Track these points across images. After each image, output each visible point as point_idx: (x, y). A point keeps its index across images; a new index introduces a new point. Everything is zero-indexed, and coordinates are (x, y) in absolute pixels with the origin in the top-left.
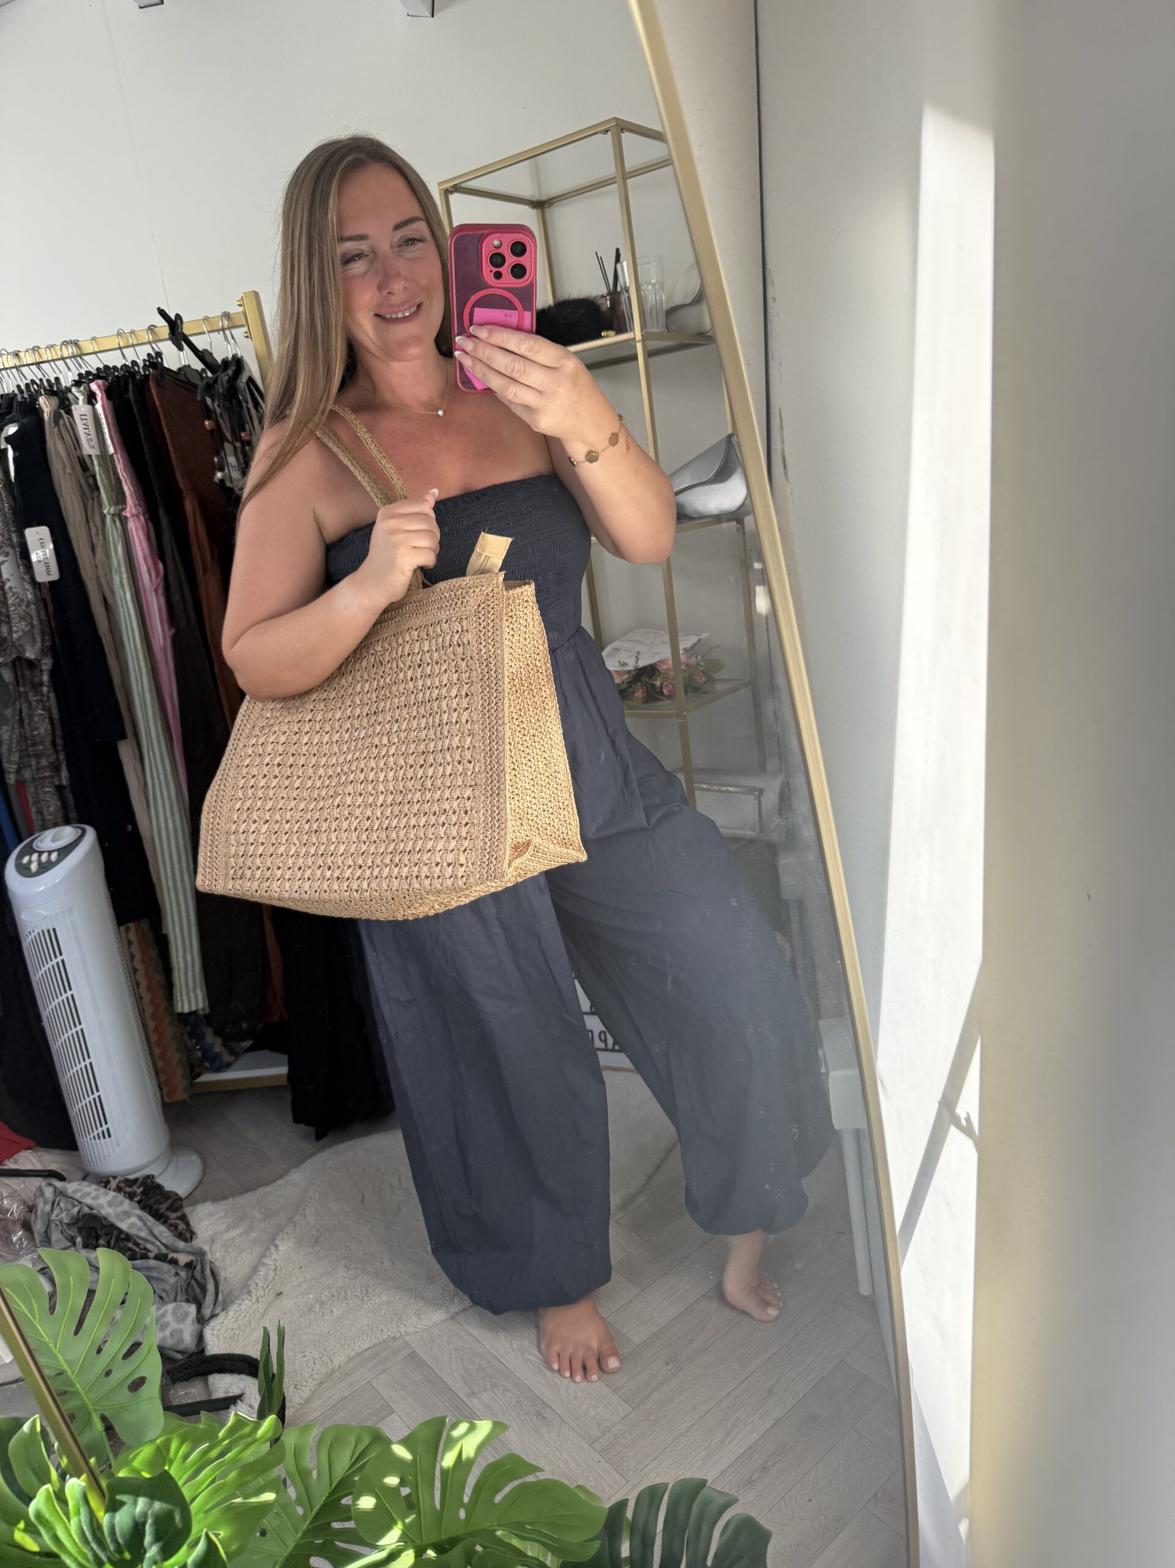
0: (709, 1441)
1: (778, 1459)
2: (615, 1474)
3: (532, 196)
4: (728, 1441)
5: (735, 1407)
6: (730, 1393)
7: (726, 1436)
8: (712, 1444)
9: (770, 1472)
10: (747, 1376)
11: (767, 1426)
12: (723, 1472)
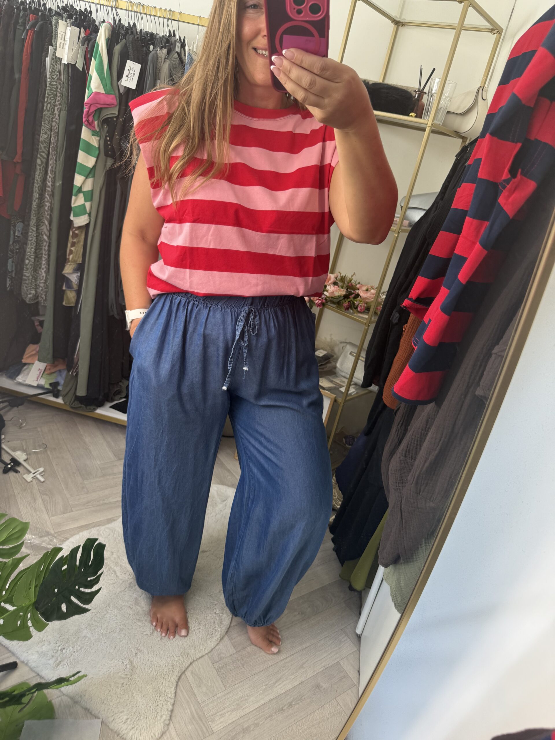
0: (268, 682)
1: (298, 702)
2: (221, 683)
4: (277, 684)
5: (284, 668)
6: (283, 660)
7: (277, 682)
8: (270, 683)
9: (293, 708)
10: (293, 653)
11: (296, 683)
12: (271, 700)
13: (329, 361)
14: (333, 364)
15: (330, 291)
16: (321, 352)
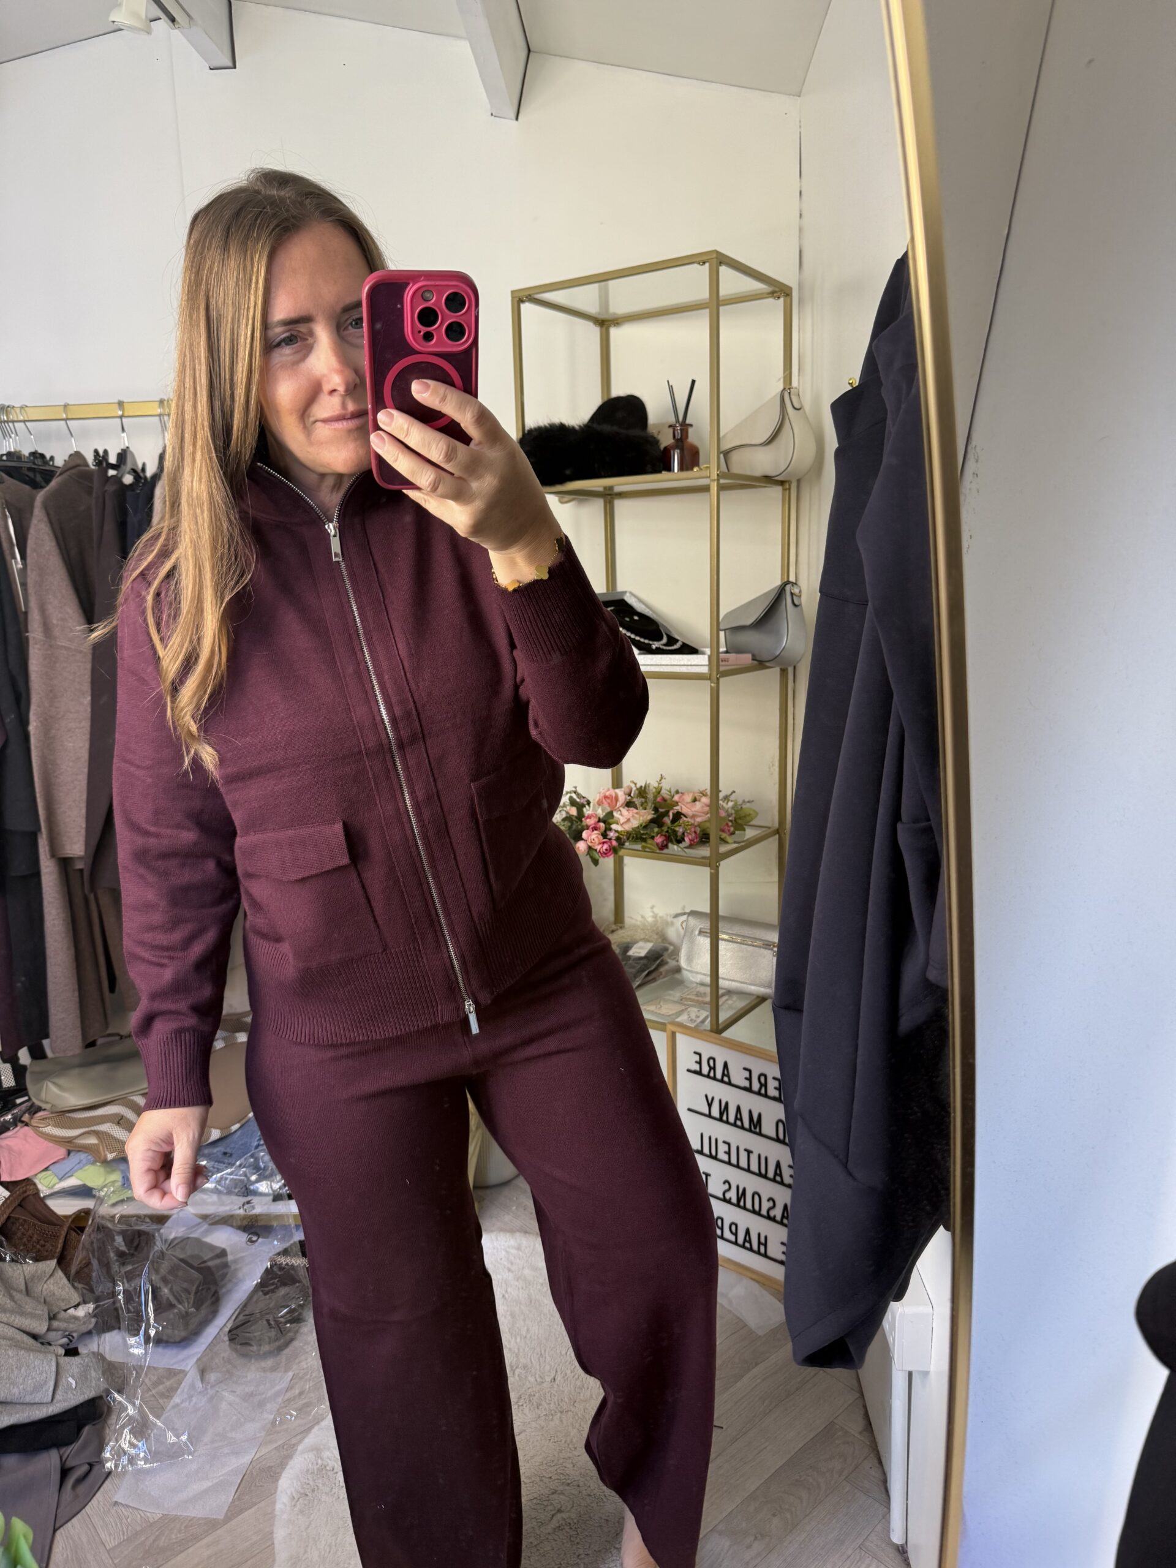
3: (599, 314)
13: (662, 961)
14: (672, 963)
15: (622, 820)
16: (641, 948)
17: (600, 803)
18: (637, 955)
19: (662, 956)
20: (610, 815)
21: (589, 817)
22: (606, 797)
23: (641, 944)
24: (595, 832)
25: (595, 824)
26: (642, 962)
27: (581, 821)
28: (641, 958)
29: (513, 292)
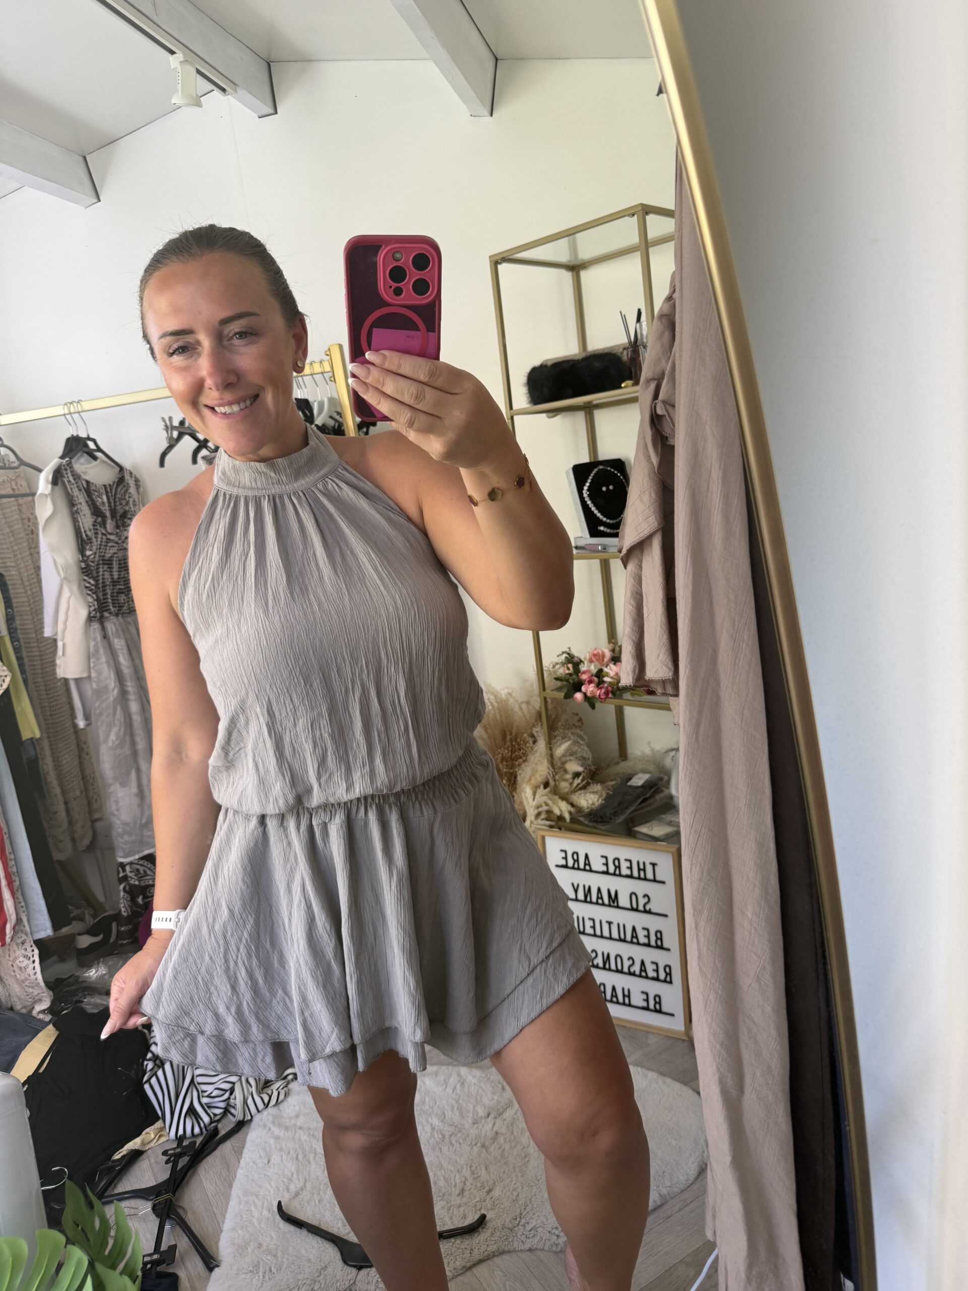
3: (569, 261)
13: (658, 788)
14: (666, 792)
15: (612, 674)
16: (640, 779)
17: (591, 661)
18: (635, 784)
19: (656, 784)
20: (601, 671)
21: (584, 673)
22: (595, 655)
23: (640, 775)
24: (592, 685)
25: (589, 677)
26: (639, 790)
27: (578, 675)
28: (637, 787)
29: (490, 257)
